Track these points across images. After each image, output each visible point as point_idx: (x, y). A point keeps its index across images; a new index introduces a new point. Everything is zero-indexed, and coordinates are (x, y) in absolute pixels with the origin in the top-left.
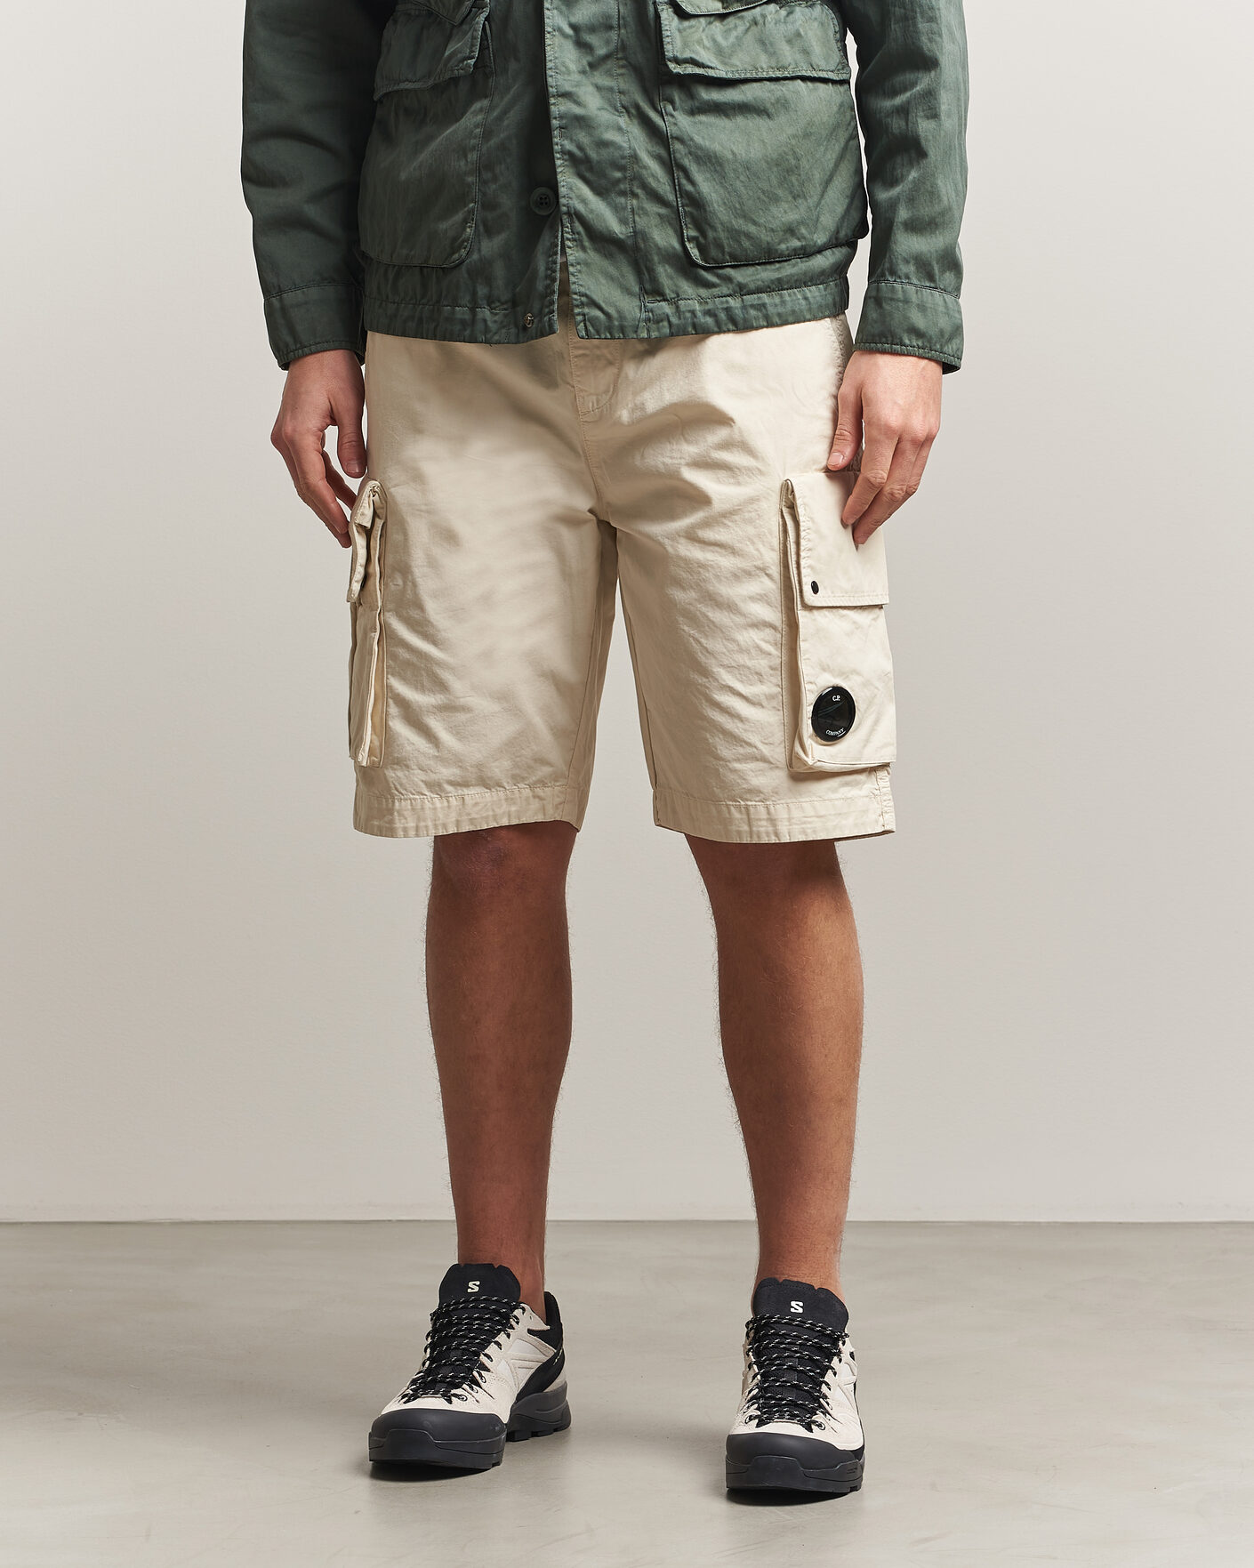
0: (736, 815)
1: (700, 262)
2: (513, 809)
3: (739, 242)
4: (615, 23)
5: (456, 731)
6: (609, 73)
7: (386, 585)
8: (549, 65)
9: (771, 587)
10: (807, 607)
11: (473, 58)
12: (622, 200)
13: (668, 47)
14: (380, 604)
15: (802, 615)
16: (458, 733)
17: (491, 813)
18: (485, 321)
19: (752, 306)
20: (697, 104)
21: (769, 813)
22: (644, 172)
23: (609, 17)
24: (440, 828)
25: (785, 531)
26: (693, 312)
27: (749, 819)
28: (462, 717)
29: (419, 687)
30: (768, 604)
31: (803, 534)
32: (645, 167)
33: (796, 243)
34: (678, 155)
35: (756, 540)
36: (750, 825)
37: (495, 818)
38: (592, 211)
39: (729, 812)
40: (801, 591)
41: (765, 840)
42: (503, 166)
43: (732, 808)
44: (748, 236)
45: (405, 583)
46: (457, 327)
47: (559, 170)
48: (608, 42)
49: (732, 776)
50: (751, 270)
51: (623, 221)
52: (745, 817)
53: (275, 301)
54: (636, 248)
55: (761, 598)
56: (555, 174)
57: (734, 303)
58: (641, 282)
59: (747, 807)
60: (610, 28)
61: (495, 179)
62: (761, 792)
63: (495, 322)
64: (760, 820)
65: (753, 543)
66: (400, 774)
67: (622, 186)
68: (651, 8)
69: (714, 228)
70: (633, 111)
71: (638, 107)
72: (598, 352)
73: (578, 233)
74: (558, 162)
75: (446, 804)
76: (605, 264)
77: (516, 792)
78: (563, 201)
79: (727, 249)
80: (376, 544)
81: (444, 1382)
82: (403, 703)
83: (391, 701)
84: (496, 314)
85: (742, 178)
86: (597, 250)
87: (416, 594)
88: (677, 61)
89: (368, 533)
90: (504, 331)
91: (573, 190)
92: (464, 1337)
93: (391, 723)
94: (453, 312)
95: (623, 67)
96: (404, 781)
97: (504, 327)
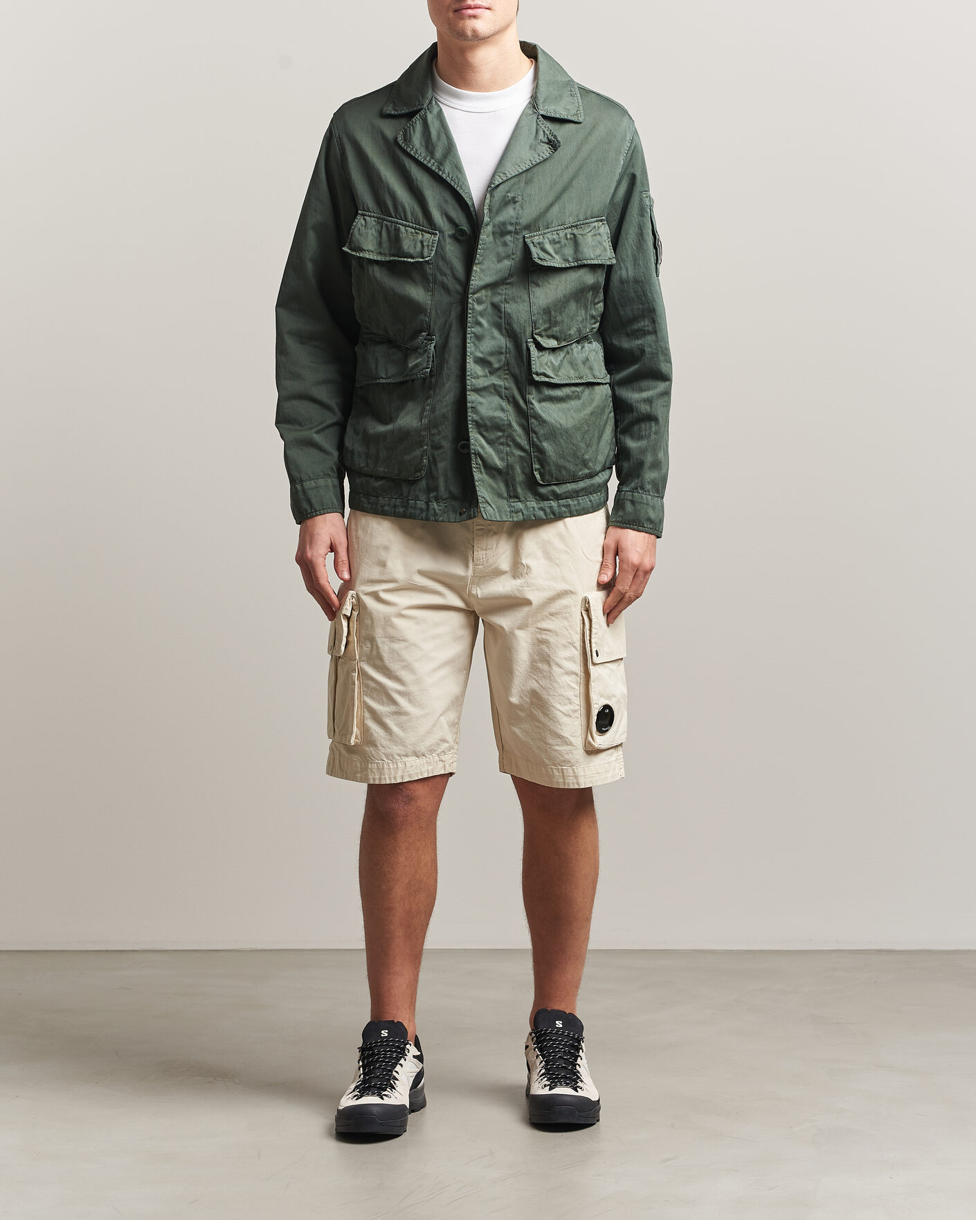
0: (556, 773)
1: (541, 482)
2: (430, 768)
3: (560, 472)
4: (504, 351)
5: (401, 726)
6: (499, 377)
7: (361, 647)
8: (468, 373)
9: (576, 653)
10: (594, 664)
11: (429, 368)
12: (502, 447)
13: (533, 366)
14: (357, 657)
15: (591, 667)
16: (402, 727)
17: (419, 771)
18: (435, 509)
19: (563, 506)
20: (543, 397)
21: (574, 773)
22: (514, 433)
23: (501, 348)
24: (393, 779)
25: (584, 623)
26: (533, 508)
27: (563, 776)
28: (404, 718)
29: (381, 702)
30: (574, 662)
31: (593, 626)
32: (515, 431)
33: (587, 471)
34: (533, 426)
35: (568, 628)
36: (564, 779)
37: (421, 773)
38: (486, 453)
39: (553, 771)
40: (592, 656)
41: (572, 787)
42: (444, 427)
43: (554, 770)
44: (565, 468)
45: (372, 647)
46: (418, 512)
47: (470, 430)
48: (499, 361)
49: (554, 753)
50: (564, 486)
51: (502, 459)
52: (561, 774)
53: (299, 487)
54: (508, 473)
55: (571, 659)
56: (468, 432)
57: (554, 504)
58: (508, 492)
59: (562, 770)
60: (502, 353)
61: (439, 433)
62: (569, 762)
63: (440, 510)
64: (570, 776)
65: (567, 630)
66: (372, 749)
67: (502, 440)
68: (525, 345)
69: (549, 465)
70: (511, 400)
71: (514, 397)
72: (489, 528)
73: (479, 464)
74: (470, 426)
75: (395, 766)
76: (490, 481)
77: (431, 759)
78: (472, 447)
79: (554, 475)
80: (354, 625)
81: (376, 1087)
82: (373, 712)
83: (365, 710)
84: (440, 506)
85: (564, 438)
86: (486, 473)
87: (378, 653)
88: (537, 374)
89: (348, 619)
90: (445, 515)
91: (477, 440)
92: (382, 1061)
93: (366, 722)
94: (416, 504)
95: (507, 374)
96: (374, 753)
97: (445, 513)
